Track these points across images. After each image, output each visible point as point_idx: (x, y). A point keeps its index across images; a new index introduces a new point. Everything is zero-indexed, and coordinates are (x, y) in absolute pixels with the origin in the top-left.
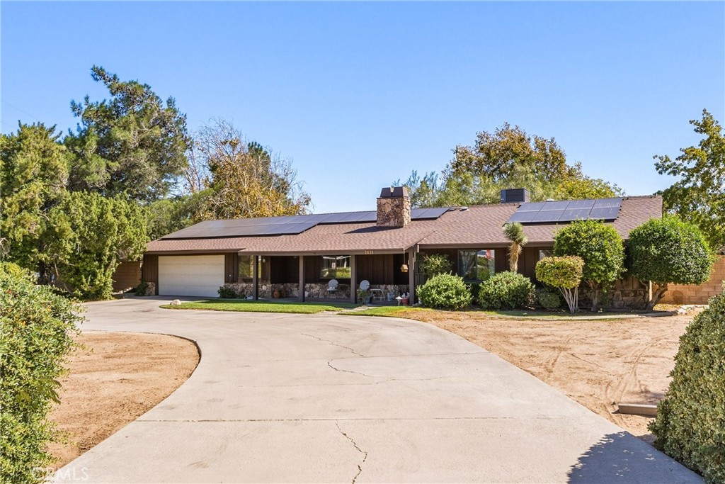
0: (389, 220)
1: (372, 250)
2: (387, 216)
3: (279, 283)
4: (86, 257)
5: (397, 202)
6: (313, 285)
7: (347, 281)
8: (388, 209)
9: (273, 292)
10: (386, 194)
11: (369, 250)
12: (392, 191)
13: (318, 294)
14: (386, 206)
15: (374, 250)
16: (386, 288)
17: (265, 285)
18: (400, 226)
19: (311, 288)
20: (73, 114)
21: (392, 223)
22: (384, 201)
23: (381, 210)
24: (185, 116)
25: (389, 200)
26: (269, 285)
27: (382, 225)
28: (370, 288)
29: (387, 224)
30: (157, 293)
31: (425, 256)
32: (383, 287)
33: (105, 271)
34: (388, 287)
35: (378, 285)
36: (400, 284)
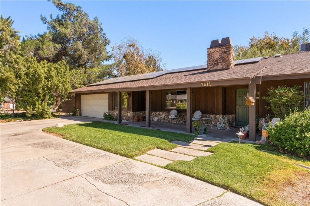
0: (218, 64)
1: (208, 82)
2: (216, 61)
3: (139, 111)
4: (29, 94)
5: (224, 49)
6: (161, 113)
7: (185, 111)
8: (217, 56)
9: (134, 117)
10: (214, 44)
11: (206, 82)
12: (220, 42)
13: (164, 119)
14: (215, 54)
15: (212, 82)
16: (215, 118)
17: (129, 112)
18: (227, 68)
19: (160, 115)
20: (42, 22)
21: (220, 67)
22: (213, 50)
23: (211, 58)
24: (101, 24)
25: (218, 49)
26: (132, 113)
27: (212, 69)
28: (202, 117)
29: (216, 68)
30: (81, 115)
31: (270, 88)
32: (212, 116)
33: (41, 103)
34: (216, 117)
35: (208, 115)
36: (228, 115)
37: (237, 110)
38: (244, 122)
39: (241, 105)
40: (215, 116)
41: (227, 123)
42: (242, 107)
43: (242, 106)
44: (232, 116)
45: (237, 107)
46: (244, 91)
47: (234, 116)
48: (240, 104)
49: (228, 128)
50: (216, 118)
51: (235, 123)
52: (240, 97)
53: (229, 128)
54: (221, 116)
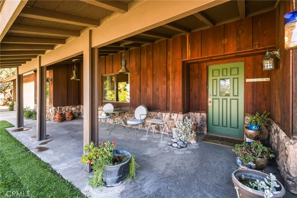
9: (55, 115)
16: (170, 118)
17: (51, 108)
28: (147, 118)
32: (166, 116)
34: (173, 117)
35: (159, 113)
36: (194, 112)
37: (210, 105)
38: (223, 126)
39: (216, 96)
40: (170, 116)
41: (192, 132)
42: (219, 99)
43: (218, 97)
44: (201, 115)
45: (210, 99)
46: (223, 69)
47: (204, 115)
48: (215, 94)
49: (193, 142)
50: (173, 120)
51: (206, 127)
52: (215, 81)
53: (195, 142)
54: (181, 116)
